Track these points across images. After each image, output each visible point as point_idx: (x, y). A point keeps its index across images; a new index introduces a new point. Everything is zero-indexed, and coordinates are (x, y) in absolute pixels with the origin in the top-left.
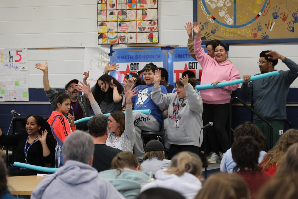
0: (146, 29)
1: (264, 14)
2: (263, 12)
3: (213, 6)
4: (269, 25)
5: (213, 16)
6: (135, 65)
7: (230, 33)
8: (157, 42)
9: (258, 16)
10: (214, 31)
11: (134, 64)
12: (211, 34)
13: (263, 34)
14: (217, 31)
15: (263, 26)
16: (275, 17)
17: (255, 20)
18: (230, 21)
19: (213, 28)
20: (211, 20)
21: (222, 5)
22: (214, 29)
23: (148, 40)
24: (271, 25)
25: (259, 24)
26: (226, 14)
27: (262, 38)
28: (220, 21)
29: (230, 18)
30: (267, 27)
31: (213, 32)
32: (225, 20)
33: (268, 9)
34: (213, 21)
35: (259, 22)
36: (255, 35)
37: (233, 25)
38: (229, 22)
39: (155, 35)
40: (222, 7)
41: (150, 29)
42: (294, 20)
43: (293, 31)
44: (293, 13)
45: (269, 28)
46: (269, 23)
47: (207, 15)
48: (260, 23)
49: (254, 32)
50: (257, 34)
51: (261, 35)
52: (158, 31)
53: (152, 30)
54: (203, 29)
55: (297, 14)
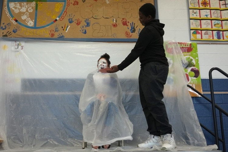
1: (61, 19)
2: (61, 17)
3: (17, 11)
4: (65, 28)
5: (15, 19)
9: (56, 20)
10: (15, 31)
12: (12, 33)
13: (59, 34)
14: (18, 30)
15: (60, 28)
16: (71, 22)
17: (53, 23)
18: (31, 23)
19: (14, 28)
20: (14, 22)
21: (25, 11)
22: (16, 29)
24: (67, 28)
27: (59, 37)
28: (22, 23)
29: (31, 21)
30: (63, 29)
31: (14, 32)
32: (26, 22)
33: (64, 15)
34: (16, 23)
35: (56, 25)
36: (53, 35)
37: (34, 26)
38: (30, 24)
40: (25, 12)
42: (86, 25)
43: (85, 33)
44: (85, 20)
45: (65, 30)
46: (65, 26)
47: (10, 18)
49: (52, 33)
50: (54, 34)
51: (58, 35)
54: (5, 28)
55: (89, 20)
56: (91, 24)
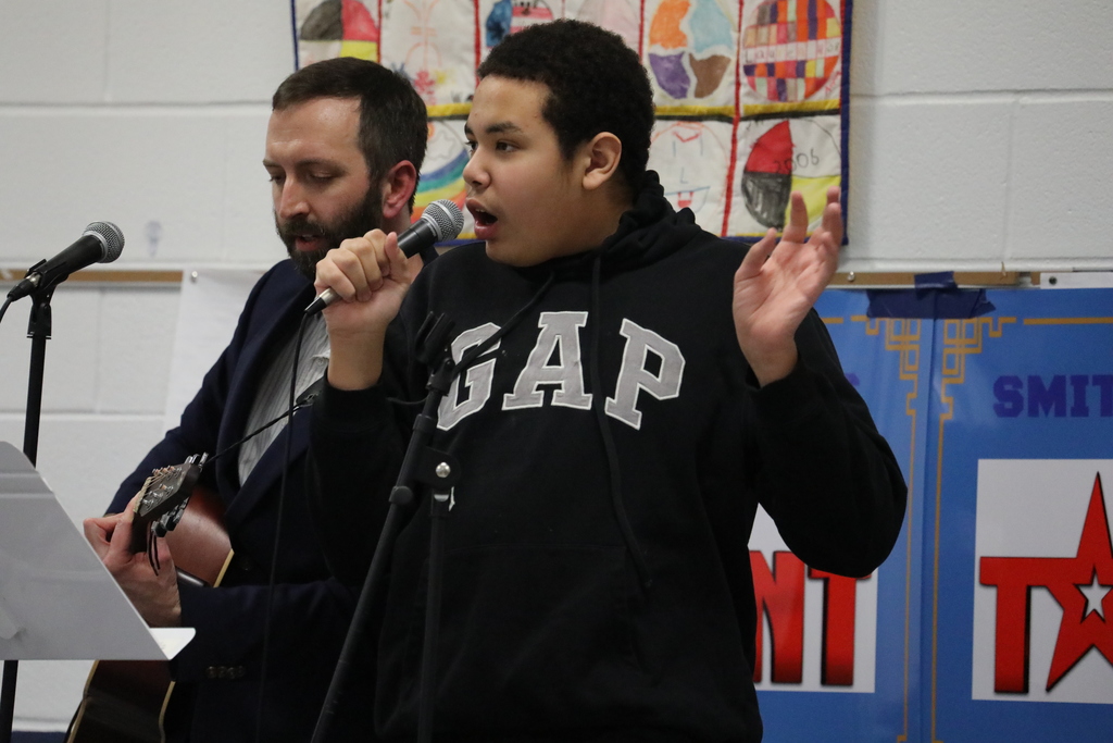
0: (728, 79)
23: (739, 200)
39: (814, 144)
41: (763, 85)
52: (843, 111)
53: (779, 92)
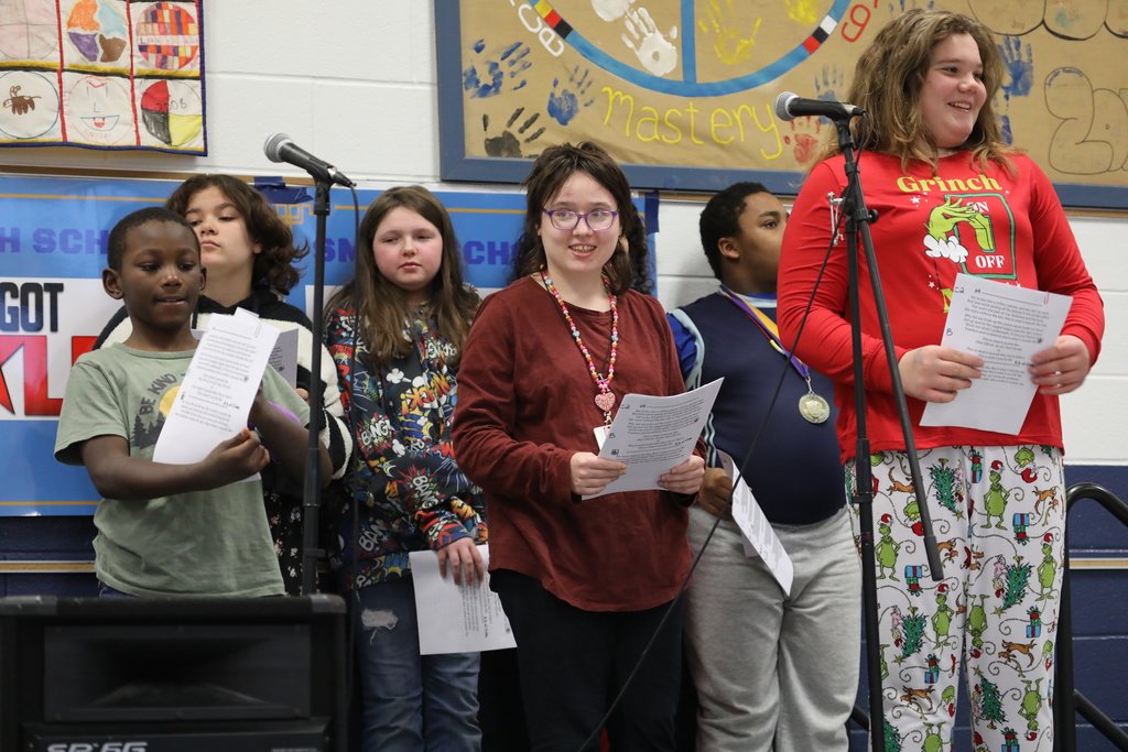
0: (126, 53)
1: (852, 31)
2: (846, 18)
5: (554, 14)
6: (32, 297)
7: (661, 123)
8: (198, 144)
9: (820, 35)
10: (565, 107)
11: (27, 288)
12: (545, 119)
14: (580, 105)
17: (801, 59)
18: (659, 53)
19: (556, 83)
20: (546, 36)
22: (565, 91)
23: (141, 125)
25: (826, 83)
26: (635, 7)
28: (598, 44)
29: (659, 35)
31: (561, 112)
32: (630, 45)
34: (560, 42)
35: (825, 73)
36: (808, 148)
37: (680, 78)
38: (656, 56)
39: (182, 95)
41: (153, 58)
47: (519, 3)
48: (830, 81)
49: (800, 131)
50: (817, 143)
52: (201, 78)
53: (162, 63)
54: (497, 85)
55: (1023, 49)
56: (1039, 74)
